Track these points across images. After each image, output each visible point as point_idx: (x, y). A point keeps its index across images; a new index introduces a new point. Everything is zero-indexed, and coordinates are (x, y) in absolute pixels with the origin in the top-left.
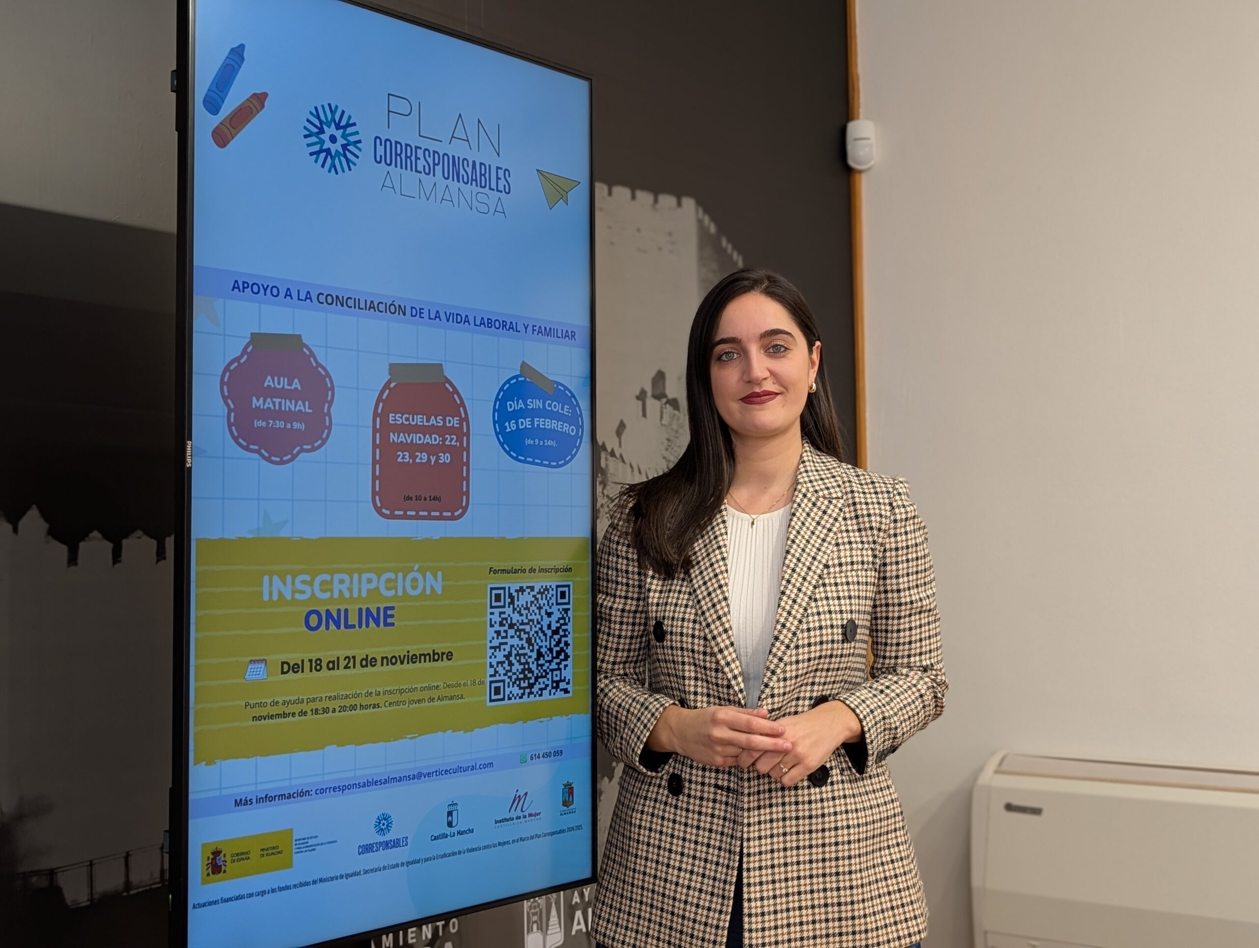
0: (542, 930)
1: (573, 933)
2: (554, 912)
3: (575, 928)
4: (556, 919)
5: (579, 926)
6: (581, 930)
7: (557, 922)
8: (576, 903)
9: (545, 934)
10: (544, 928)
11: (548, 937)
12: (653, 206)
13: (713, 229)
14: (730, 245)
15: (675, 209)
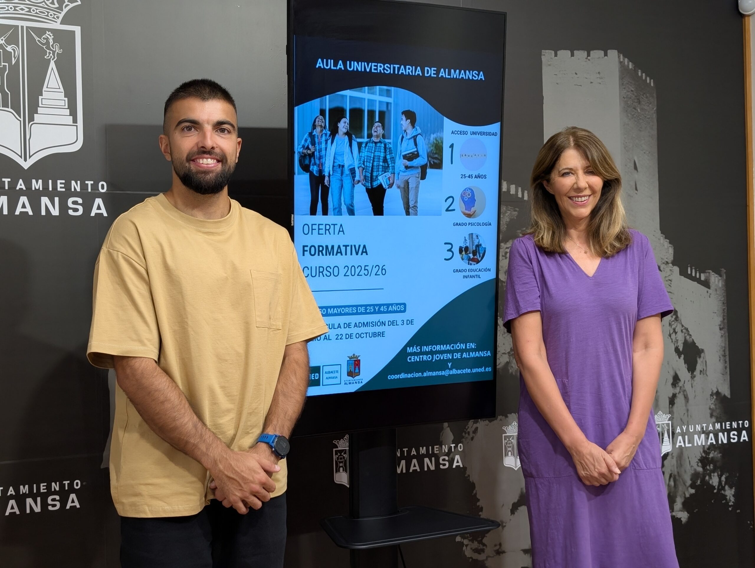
0: (514, 455)
9: (516, 458)
12: (586, 58)
13: (631, 66)
14: (644, 74)
15: (603, 58)
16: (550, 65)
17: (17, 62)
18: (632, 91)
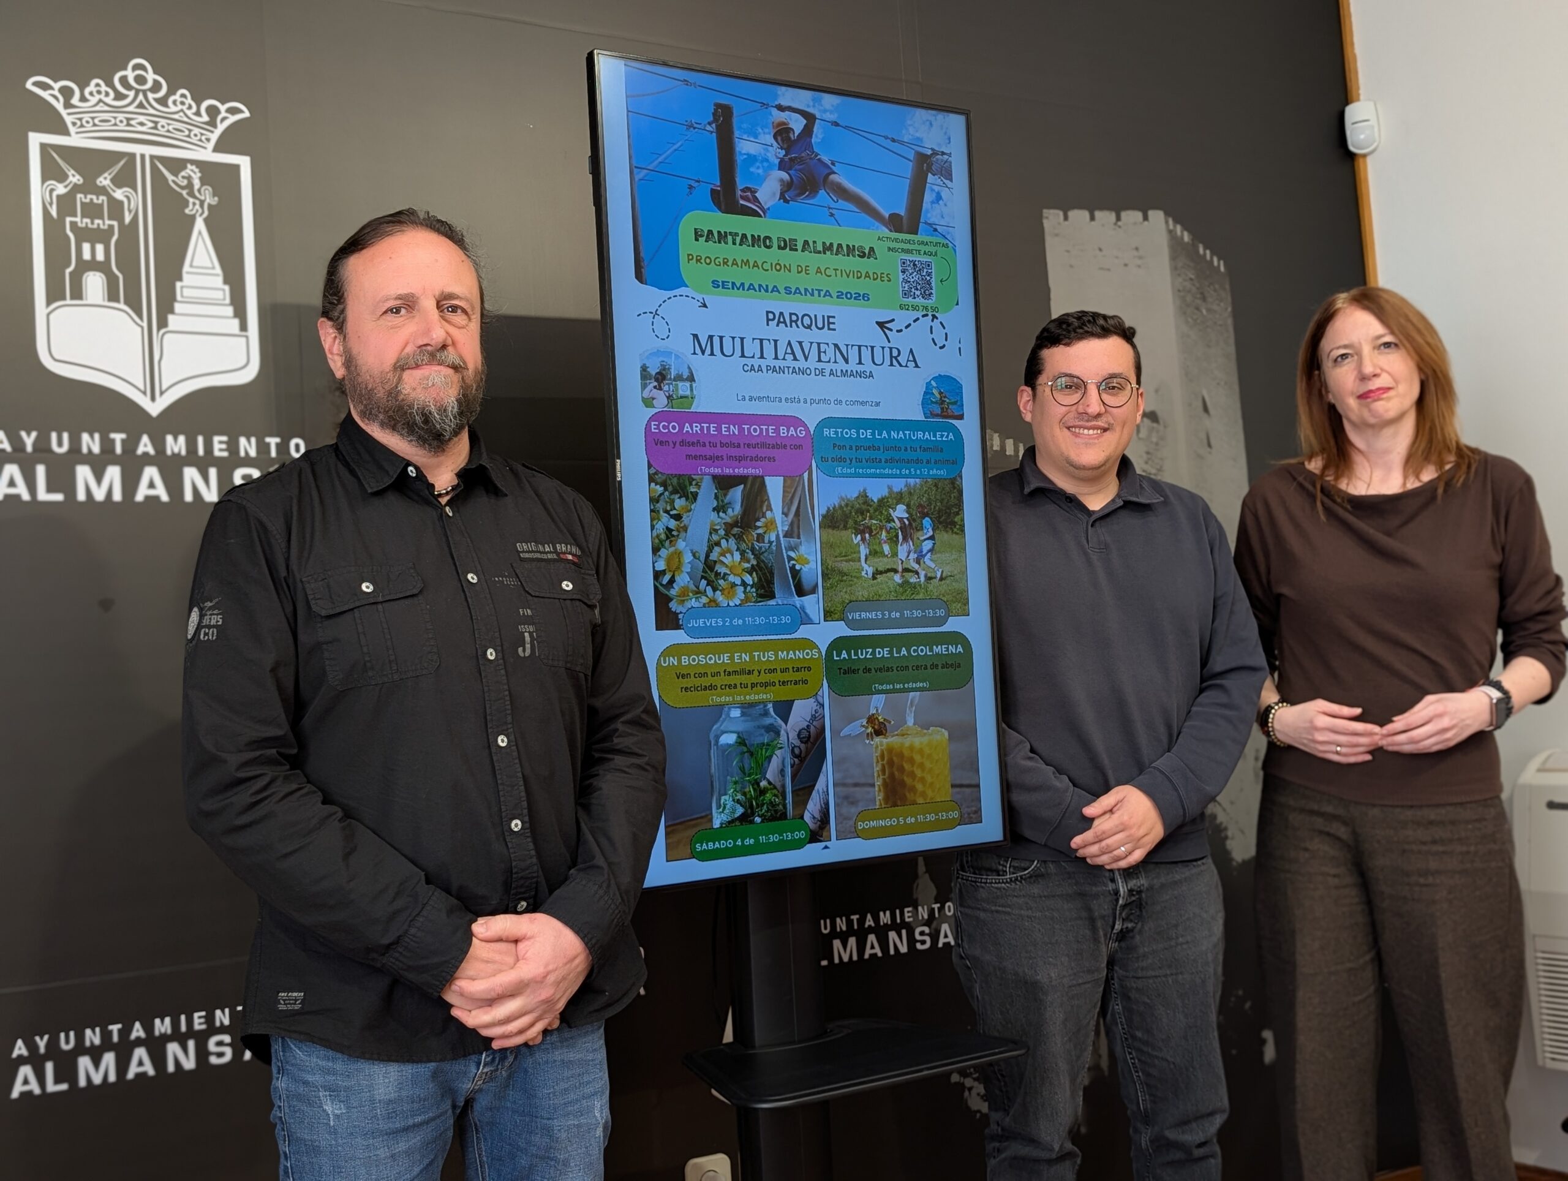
12: (1115, 224)
13: (1186, 237)
14: (1208, 252)
15: (1141, 223)
16: (1057, 235)
17: (135, 218)
18: (1191, 279)
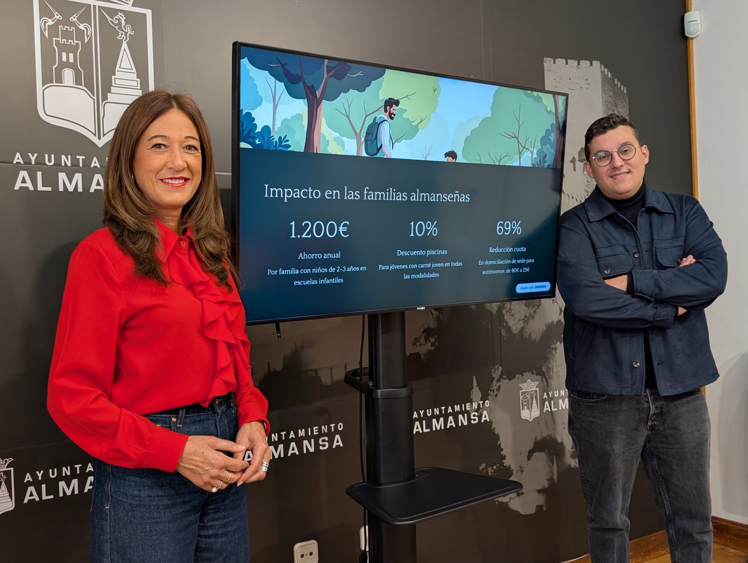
0: (529, 409)
1: (544, 411)
2: (534, 401)
3: (545, 409)
4: (536, 404)
5: (547, 408)
6: (548, 410)
7: (536, 406)
8: (545, 398)
9: (531, 411)
10: (530, 408)
11: (532, 412)
12: (577, 67)
13: (610, 75)
14: (619, 83)
15: (589, 67)
16: (550, 71)
17: (90, 40)
18: (611, 96)
